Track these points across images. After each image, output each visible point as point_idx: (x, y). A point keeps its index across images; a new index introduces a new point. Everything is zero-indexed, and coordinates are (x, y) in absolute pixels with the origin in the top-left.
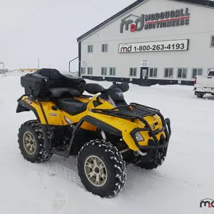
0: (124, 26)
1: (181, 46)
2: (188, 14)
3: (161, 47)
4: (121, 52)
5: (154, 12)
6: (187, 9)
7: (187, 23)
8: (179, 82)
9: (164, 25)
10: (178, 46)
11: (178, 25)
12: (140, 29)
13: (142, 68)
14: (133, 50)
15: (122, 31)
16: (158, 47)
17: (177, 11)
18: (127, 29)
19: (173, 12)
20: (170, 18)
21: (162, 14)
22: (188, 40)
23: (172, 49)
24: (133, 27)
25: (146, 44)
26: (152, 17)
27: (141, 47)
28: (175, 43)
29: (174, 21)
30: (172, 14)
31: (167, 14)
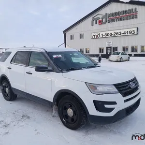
0: (94, 21)
1: (132, 32)
2: (136, 11)
3: (119, 33)
4: (93, 38)
5: (114, 11)
6: (136, 9)
7: (136, 17)
8: (133, 55)
9: (120, 19)
10: (131, 32)
11: (130, 19)
12: (105, 23)
13: (107, 48)
14: (101, 36)
15: (93, 25)
16: (117, 33)
18: (96, 23)
20: (124, 15)
21: (119, 12)
22: (137, 28)
23: (126, 34)
24: (100, 22)
25: (110, 32)
27: (106, 34)
28: (129, 30)
29: (127, 16)
30: (126, 12)
31: (123, 12)
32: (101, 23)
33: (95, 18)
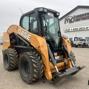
3: (83, 28)
4: (65, 32)
9: (84, 19)
13: (75, 38)
15: (65, 23)
16: (82, 28)
18: (67, 22)
19: (88, 13)
20: (87, 16)
21: (83, 14)
23: (88, 29)
25: (76, 28)
26: (78, 16)
27: (74, 29)
31: (85, 14)
32: (71, 22)
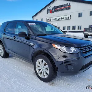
0: (48, 11)
1: (68, 18)
2: (70, 5)
3: (61, 19)
7: (70, 9)
8: (68, 32)
11: (67, 9)
12: (54, 12)
14: (51, 20)
15: (47, 13)
16: (60, 18)
17: (66, 4)
18: (49, 12)
19: (64, 5)
22: (70, 15)
23: (65, 19)
25: (56, 18)
26: (57, 7)
27: (54, 19)
28: (66, 17)
32: (51, 12)
33: (49, 9)
